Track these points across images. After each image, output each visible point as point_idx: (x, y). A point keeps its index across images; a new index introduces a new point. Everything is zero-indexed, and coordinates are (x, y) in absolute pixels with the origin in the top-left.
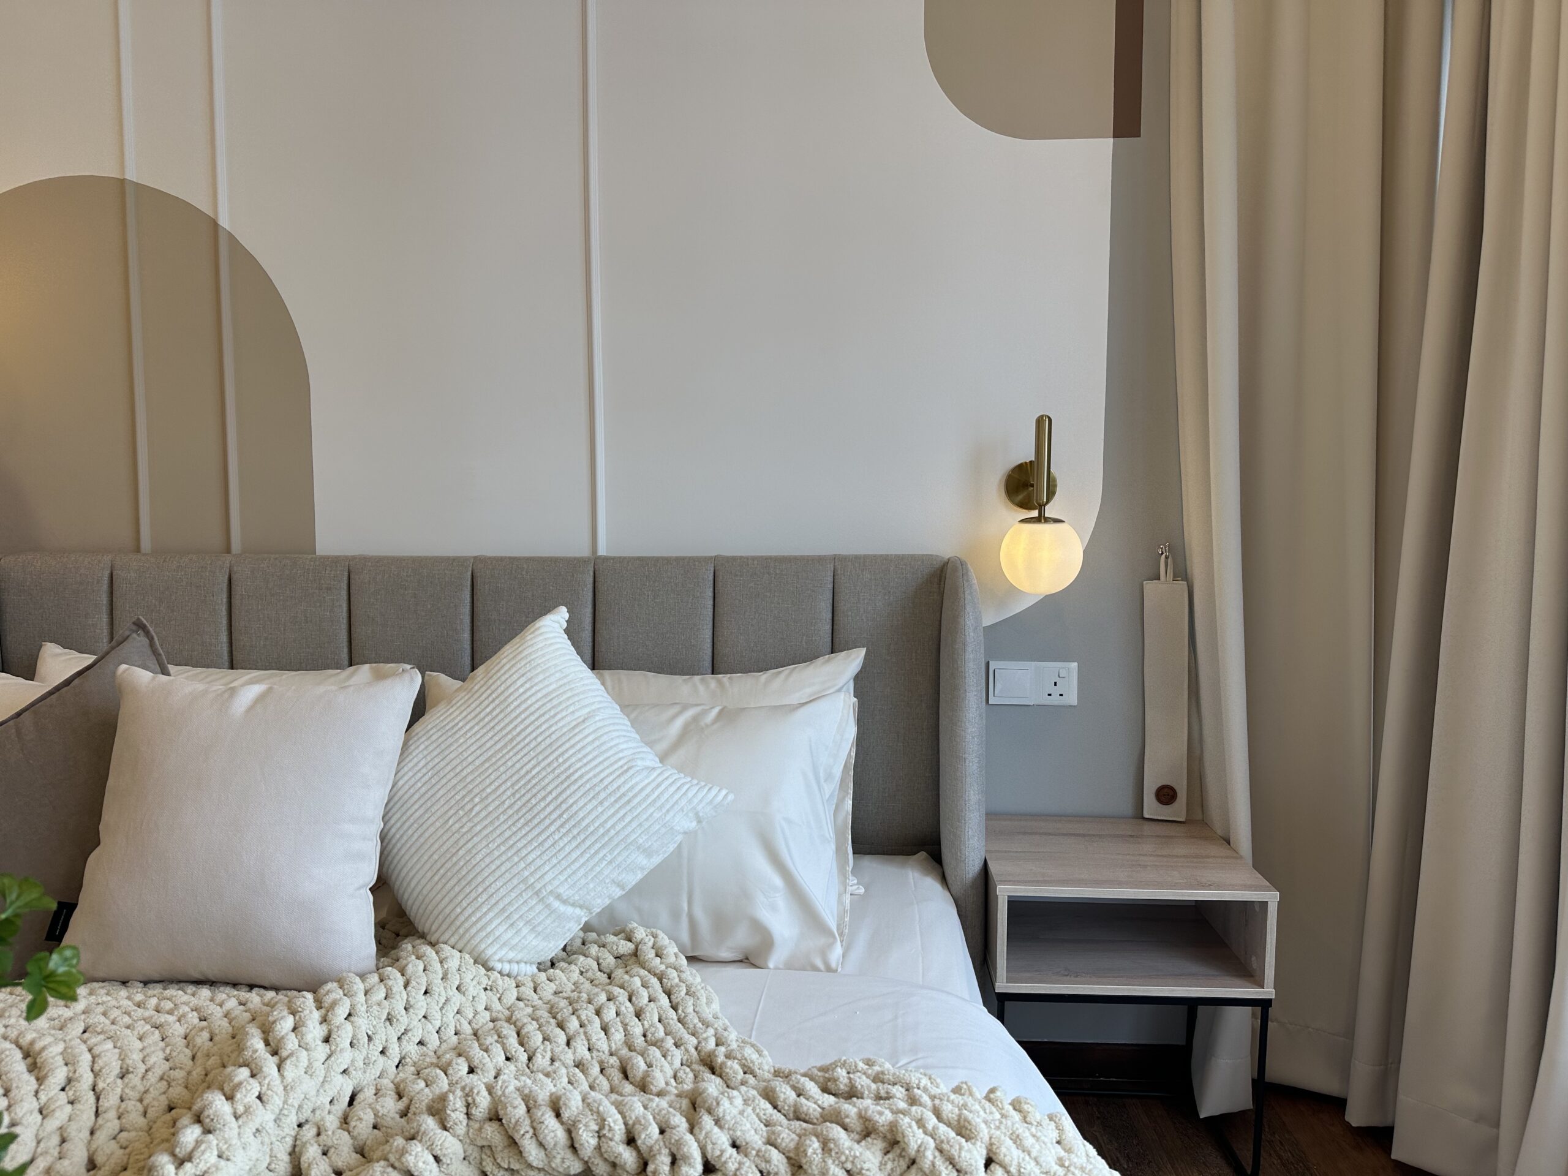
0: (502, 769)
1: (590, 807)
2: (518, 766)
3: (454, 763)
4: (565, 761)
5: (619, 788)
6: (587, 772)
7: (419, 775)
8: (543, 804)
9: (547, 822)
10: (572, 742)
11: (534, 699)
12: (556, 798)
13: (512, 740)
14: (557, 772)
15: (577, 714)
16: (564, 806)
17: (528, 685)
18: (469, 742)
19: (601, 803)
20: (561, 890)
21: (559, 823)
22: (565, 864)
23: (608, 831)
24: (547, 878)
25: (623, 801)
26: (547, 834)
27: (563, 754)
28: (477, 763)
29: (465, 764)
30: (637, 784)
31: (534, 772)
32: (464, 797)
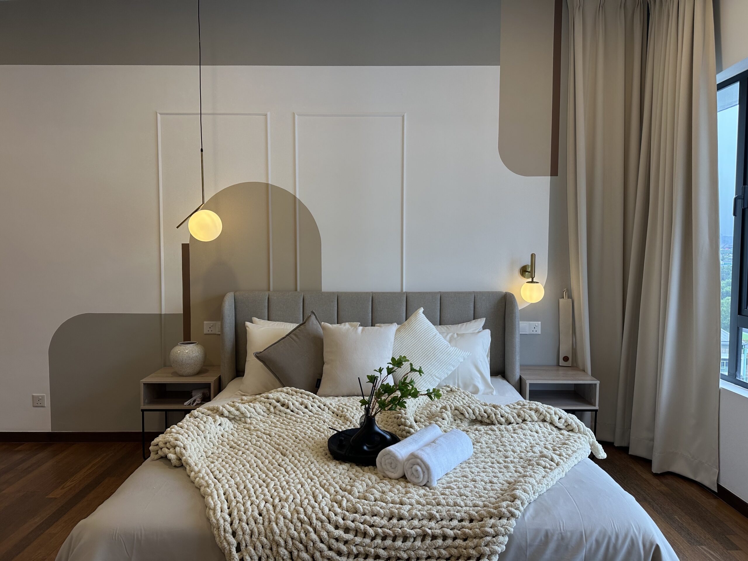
0: (418, 347)
1: (441, 355)
2: (422, 346)
3: (406, 345)
4: (433, 345)
5: (447, 351)
6: (439, 347)
7: (397, 348)
8: (430, 355)
9: (432, 359)
10: (434, 340)
11: (422, 330)
12: (433, 353)
13: (419, 340)
14: (432, 347)
15: (433, 334)
16: (435, 355)
17: (420, 327)
18: (408, 340)
19: (444, 354)
20: (436, 374)
21: (434, 359)
22: (437, 368)
23: (446, 361)
24: (433, 371)
25: (448, 354)
26: (432, 361)
27: (432, 343)
28: (411, 345)
29: (408, 346)
30: (451, 350)
31: (426, 347)
32: (409, 353)
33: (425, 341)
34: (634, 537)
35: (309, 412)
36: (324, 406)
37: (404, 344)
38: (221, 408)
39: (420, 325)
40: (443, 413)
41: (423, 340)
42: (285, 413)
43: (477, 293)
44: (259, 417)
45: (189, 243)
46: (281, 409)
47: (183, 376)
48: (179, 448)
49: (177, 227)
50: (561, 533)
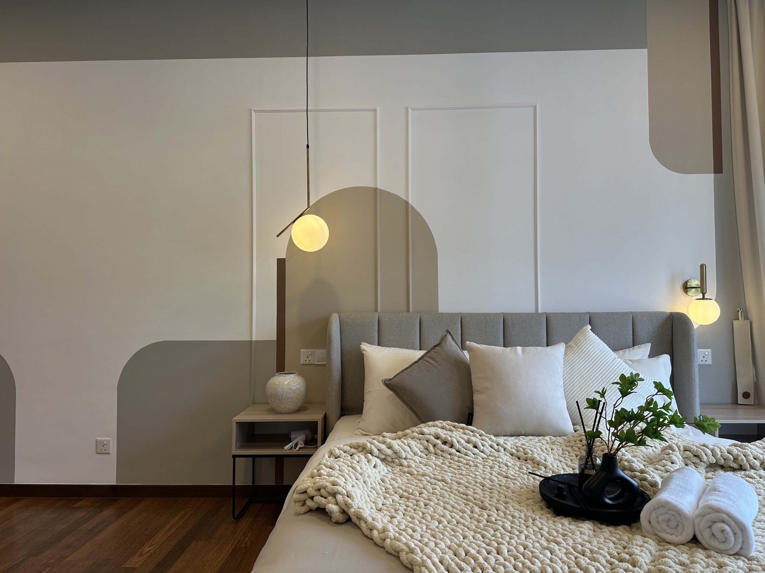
2: (600, 372)
13: (595, 364)
17: (594, 348)
33: (603, 366)
35: (480, 453)
36: (497, 445)
37: (575, 370)
38: (369, 445)
39: (593, 345)
40: (671, 455)
41: (600, 365)
42: (449, 454)
43: (635, 313)
44: (417, 459)
45: (285, 258)
46: (443, 448)
47: (281, 413)
48: (341, 496)
49: (278, 236)
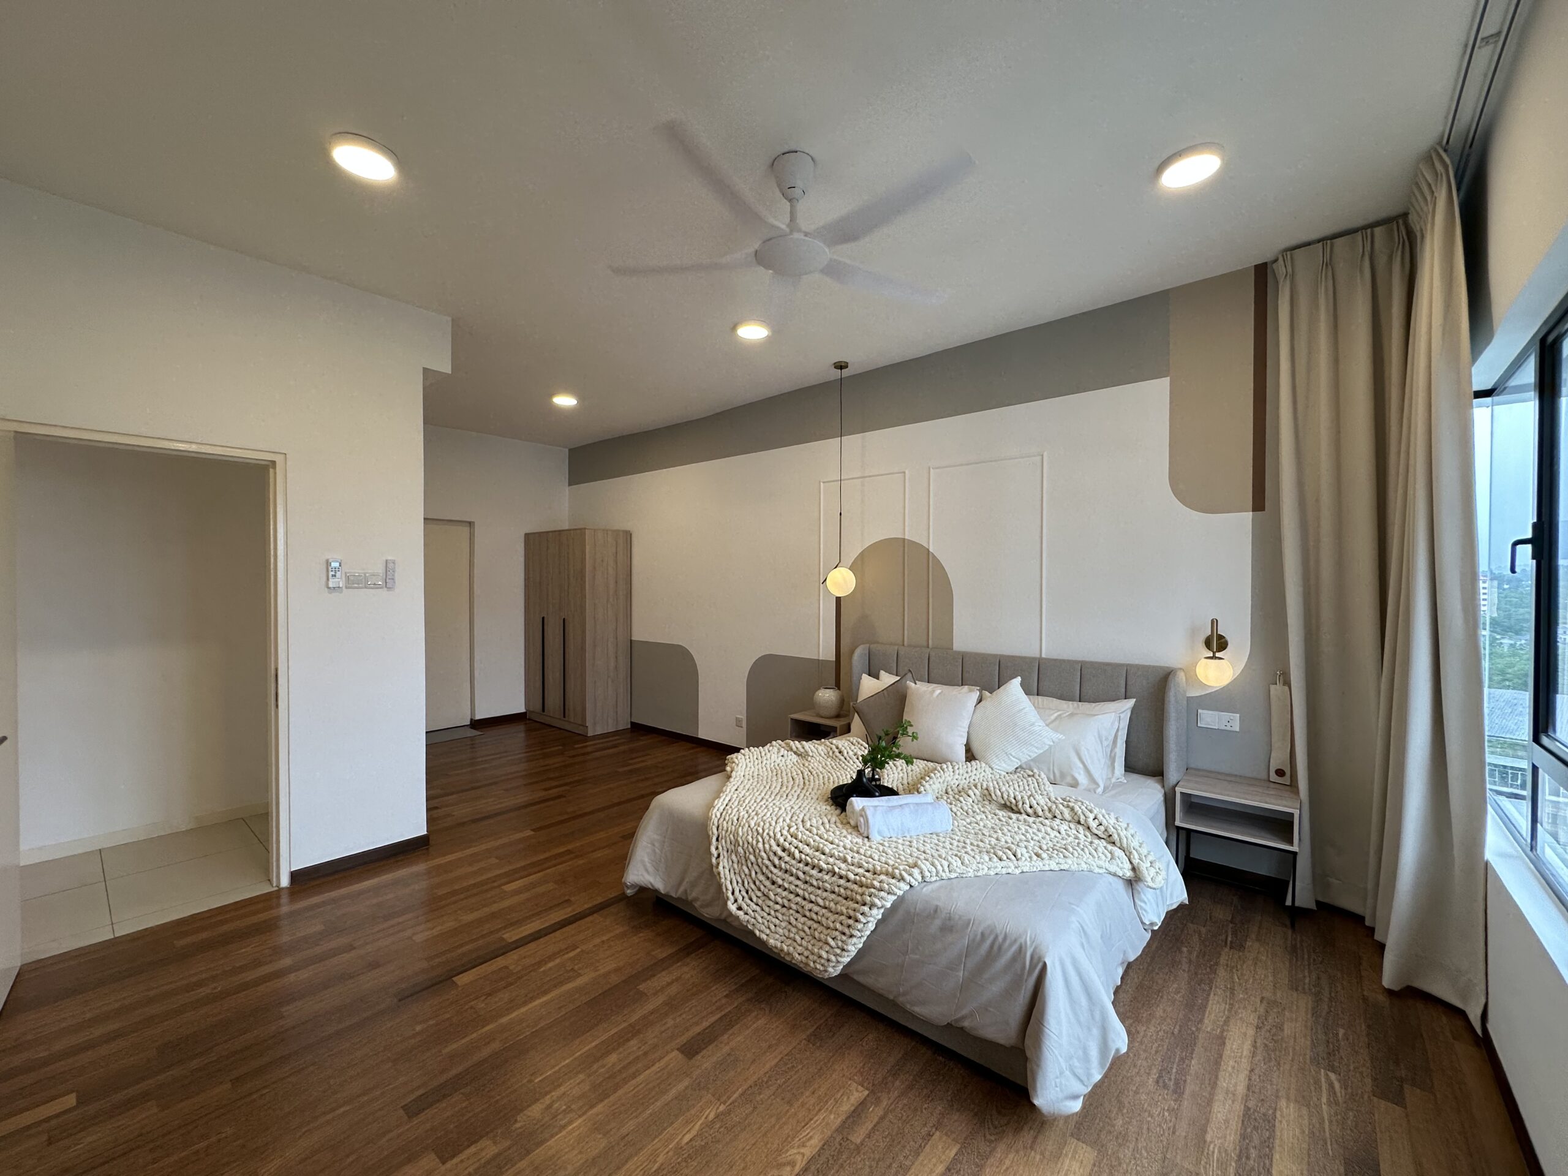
1: (1022, 733)
2: (1003, 719)
3: (987, 716)
7: (978, 718)
8: (1009, 730)
9: (1010, 735)
11: (1009, 701)
12: (1013, 729)
15: (1023, 705)
16: (1015, 732)
18: (991, 711)
20: (1013, 754)
21: (1013, 735)
22: (1015, 748)
23: (1028, 741)
24: (1010, 751)
26: (1009, 738)
27: (1017, 716)
28: (993, 717)
29: (990, 717)
31: (1008, 721)
32: (988, 725)
34: (1023, 944)
41: (1007, 714)
43: (1132, 665)
47: (823, 717)
48: (734, 768)
50: (950, 913)
